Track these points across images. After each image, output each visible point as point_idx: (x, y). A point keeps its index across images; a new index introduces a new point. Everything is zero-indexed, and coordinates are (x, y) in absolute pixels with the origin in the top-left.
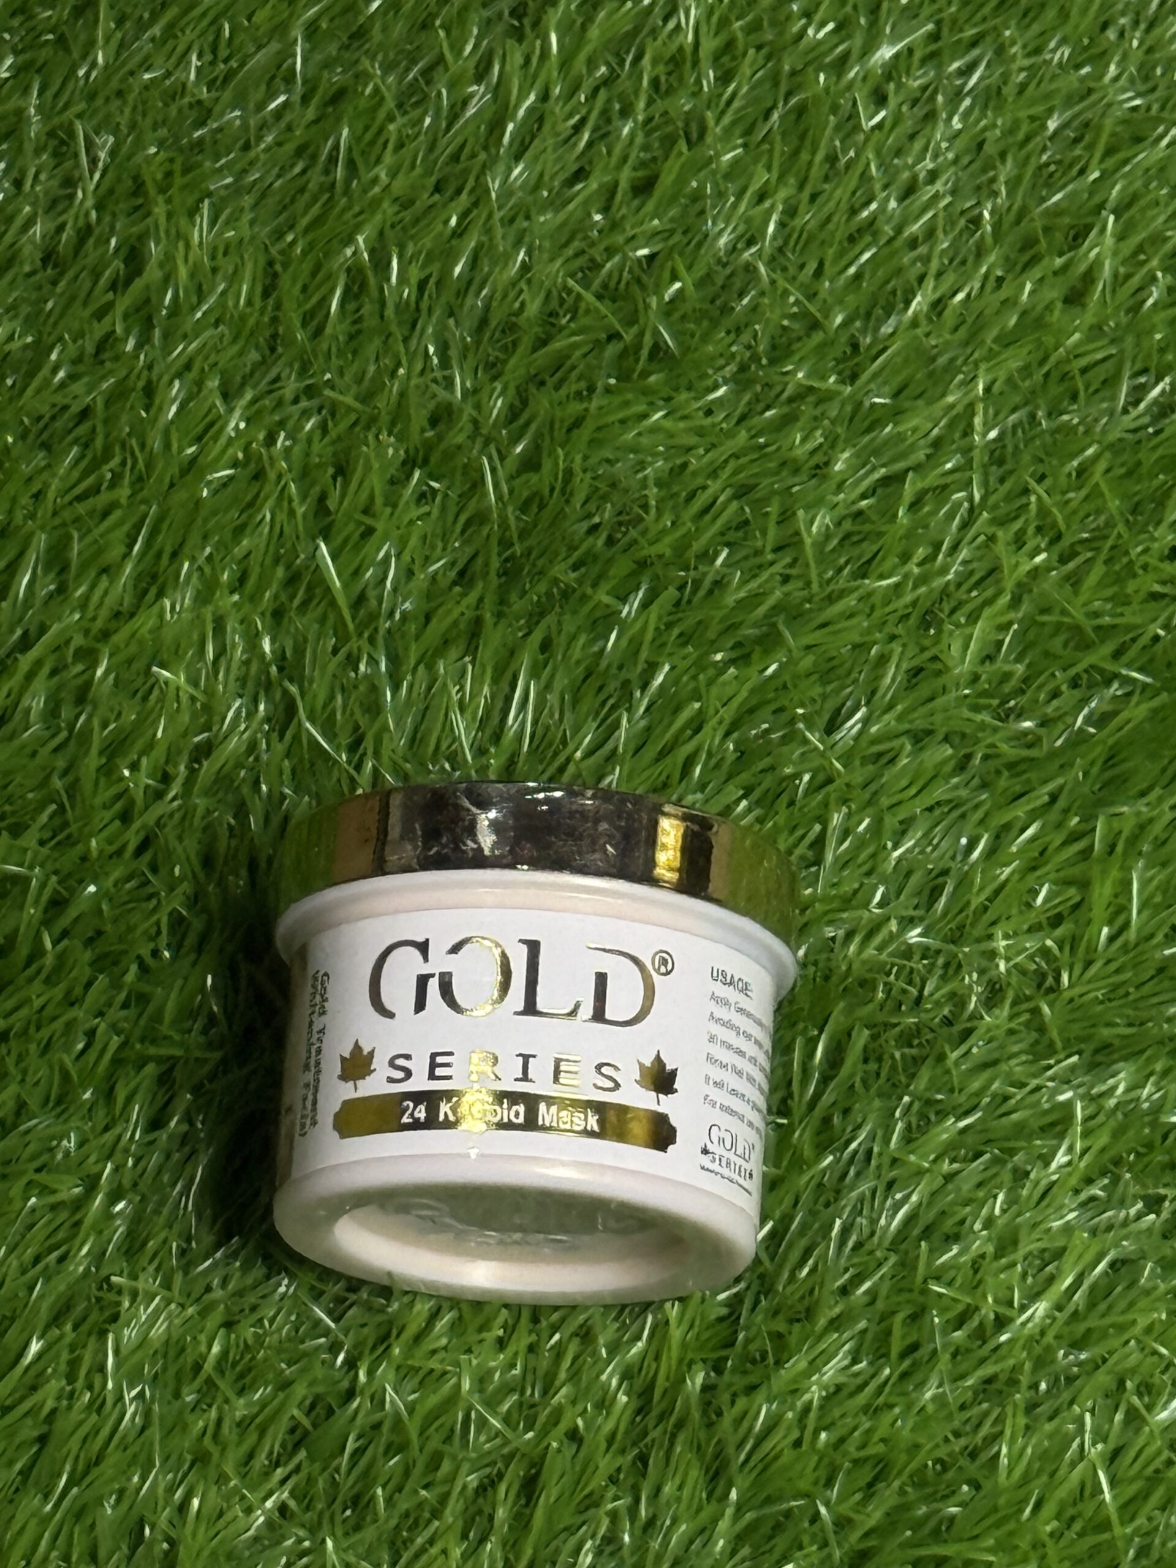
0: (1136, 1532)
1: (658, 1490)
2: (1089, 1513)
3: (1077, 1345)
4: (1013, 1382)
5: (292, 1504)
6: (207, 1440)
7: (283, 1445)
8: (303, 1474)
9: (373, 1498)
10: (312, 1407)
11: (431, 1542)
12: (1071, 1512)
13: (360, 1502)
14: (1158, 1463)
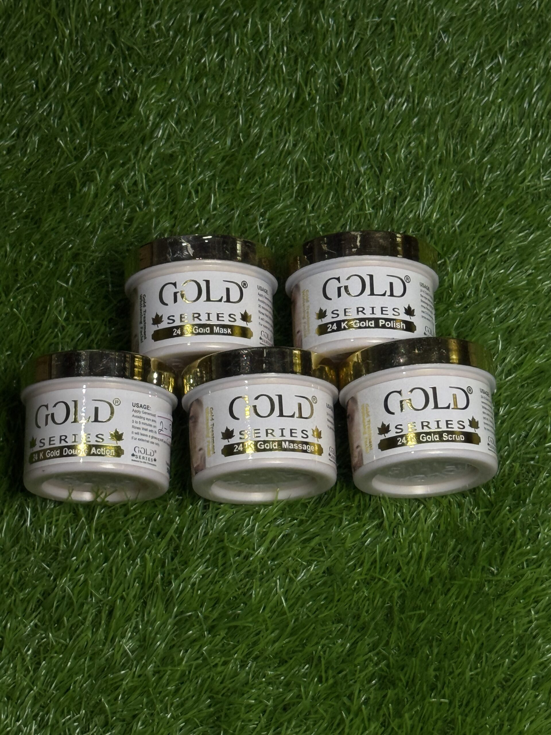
0: (294, 615)
1: (150, 612)
2: (279, 610)
3: (273, 560)
4: (255, 572)
5: (39, 624)
6: (12, 605)
7: (35, 606)
8: (42, 613)
9: (63, 621)
10: (44, 594)
11: (82, 632)
12: (274, 610)
13: (59, 621)
14: (299, 593)
